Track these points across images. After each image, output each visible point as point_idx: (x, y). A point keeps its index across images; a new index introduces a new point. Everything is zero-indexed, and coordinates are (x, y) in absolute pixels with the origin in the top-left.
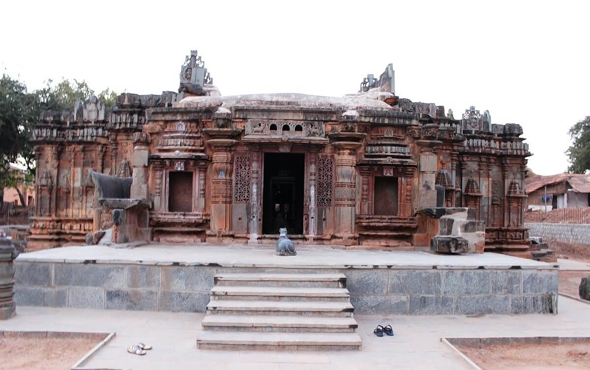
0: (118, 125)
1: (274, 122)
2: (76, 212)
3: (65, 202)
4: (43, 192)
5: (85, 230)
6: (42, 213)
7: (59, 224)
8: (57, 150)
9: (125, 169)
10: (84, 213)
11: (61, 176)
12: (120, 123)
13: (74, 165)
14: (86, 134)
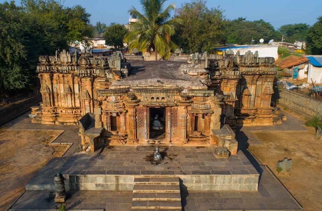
0: (81, 75)
1: (152, 96)
2: (63, 104)
3: (57, 99)
4: (46, 95)
5: (68, 113)
6: (47, 105)
7: (55, 109)
8: (50, 75)
9: (86, 94)
10: (67, 105)
11: (54, 88)
12: (82, 74)
13: (59, 83)
14: (63, 69)
